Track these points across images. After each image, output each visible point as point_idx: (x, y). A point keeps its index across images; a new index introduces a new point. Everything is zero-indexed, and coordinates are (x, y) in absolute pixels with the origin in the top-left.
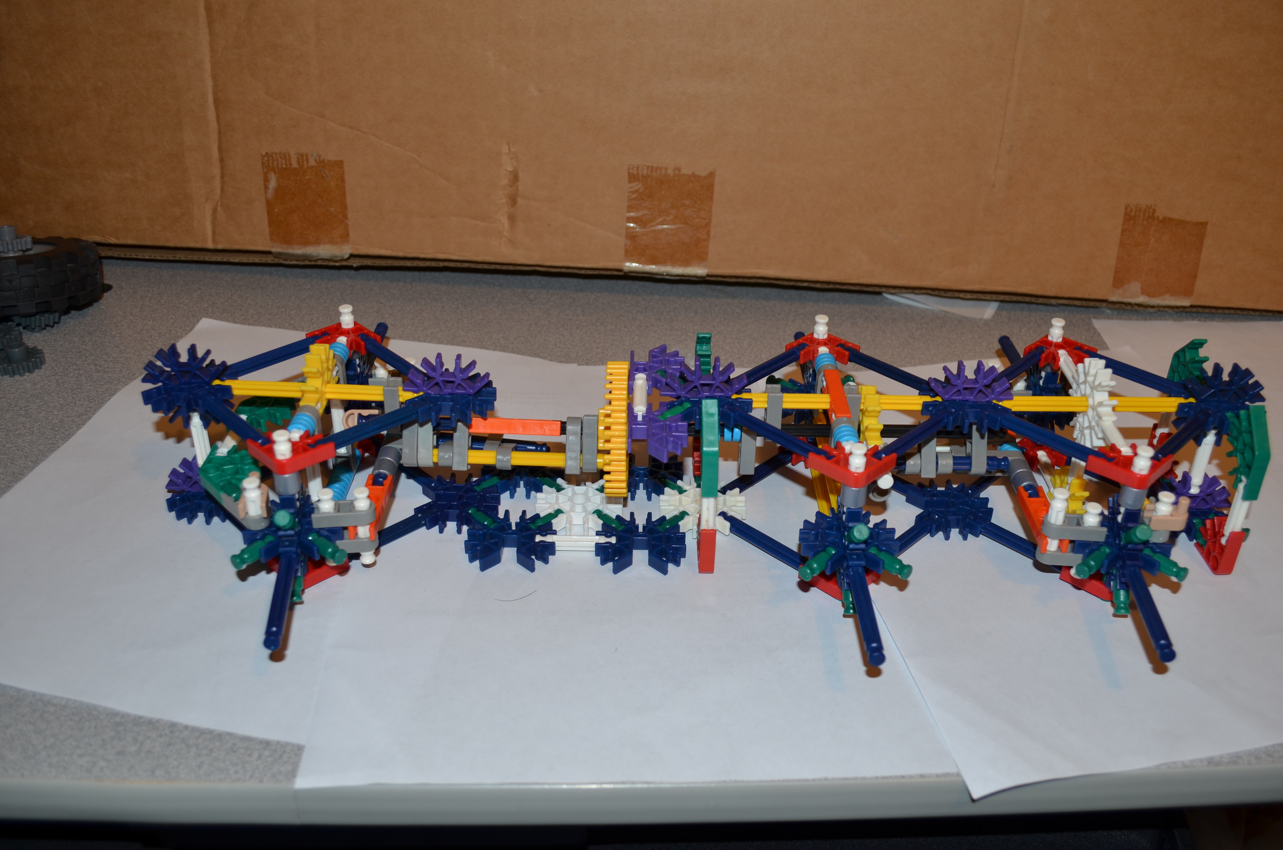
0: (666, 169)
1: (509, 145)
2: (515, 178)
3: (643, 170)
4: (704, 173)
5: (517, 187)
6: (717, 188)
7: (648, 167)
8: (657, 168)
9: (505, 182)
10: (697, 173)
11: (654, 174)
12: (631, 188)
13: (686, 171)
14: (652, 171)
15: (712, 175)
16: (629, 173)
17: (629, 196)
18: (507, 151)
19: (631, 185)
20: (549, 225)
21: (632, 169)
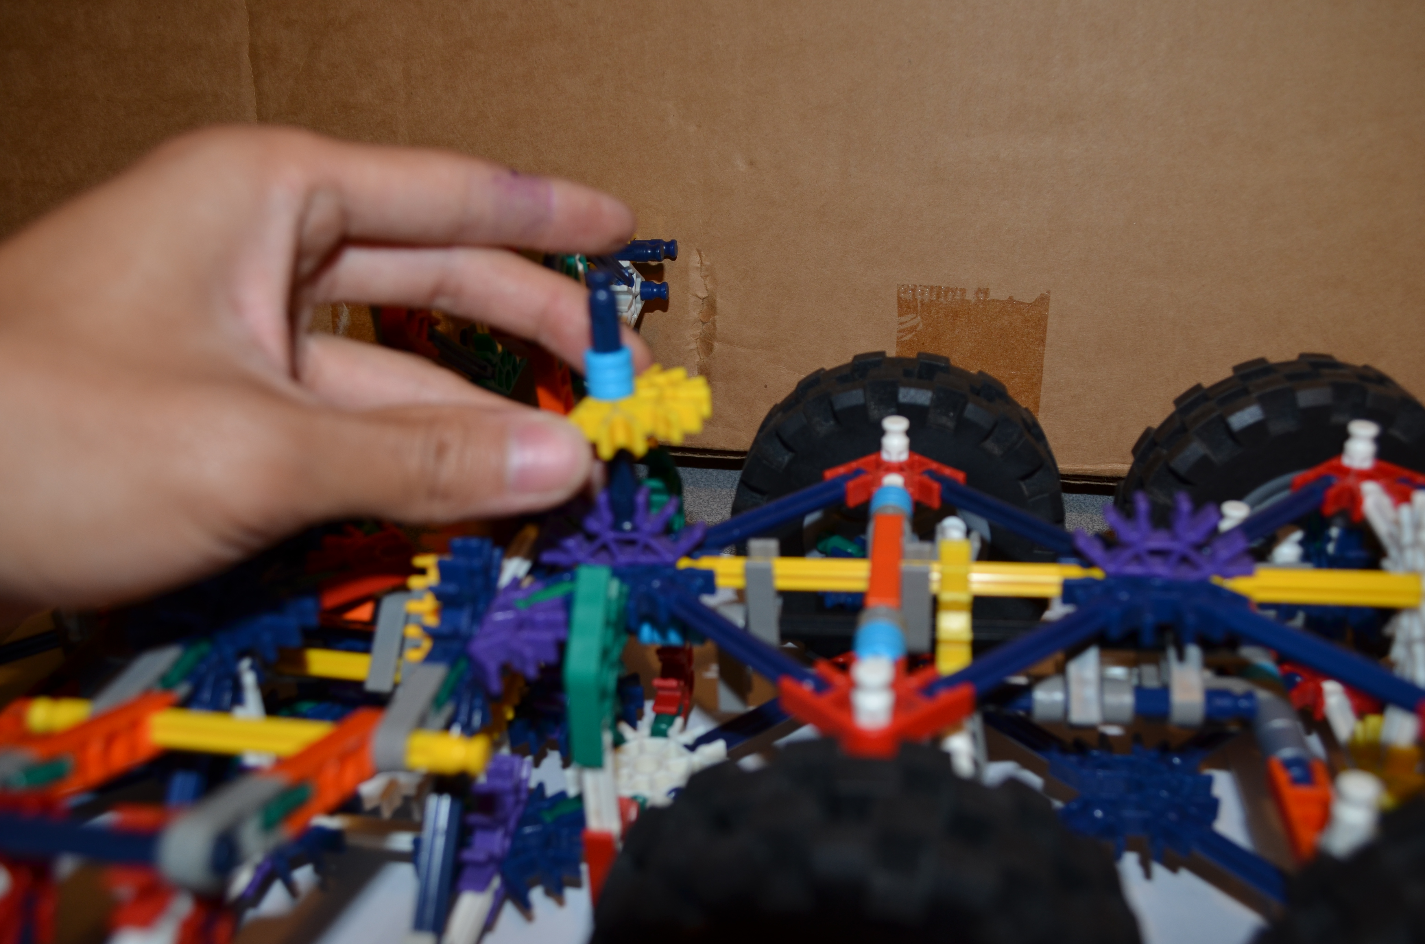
0: (963, 291)
1: (700, 255)
2: (711, 306)
3: (923, 294)
4: (1029, 298)
5: (714, 324)
6: (1053, 323)
7: (932, 288)
8: (948, 290)
9: (695, 314)
10: (1017, 298)
11: (942, 299)
12: (901, 324)
13: (997, 294)
14: (938, 297)
15: (1043, 300)
16: (899, 298)
17: (898, 338)
18: (699, 265)
19: (903, 319)
20: (766, 386)
21: (905, 292)
